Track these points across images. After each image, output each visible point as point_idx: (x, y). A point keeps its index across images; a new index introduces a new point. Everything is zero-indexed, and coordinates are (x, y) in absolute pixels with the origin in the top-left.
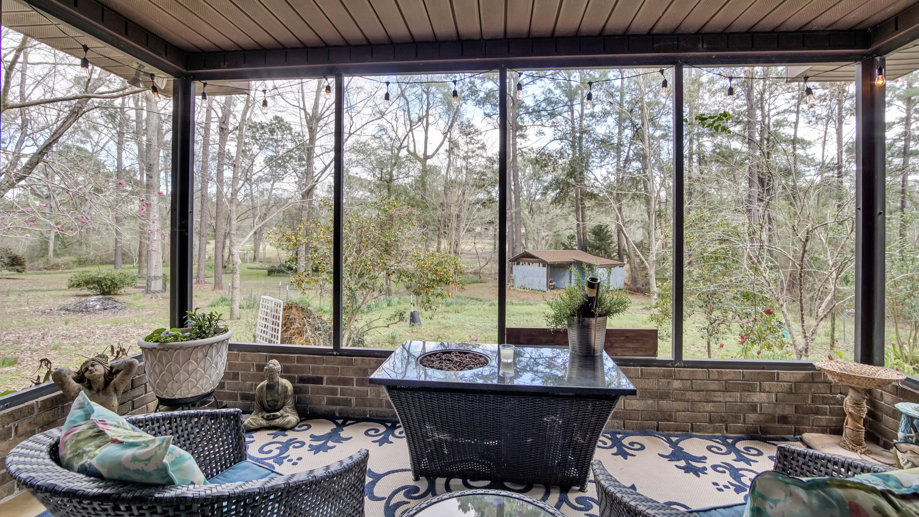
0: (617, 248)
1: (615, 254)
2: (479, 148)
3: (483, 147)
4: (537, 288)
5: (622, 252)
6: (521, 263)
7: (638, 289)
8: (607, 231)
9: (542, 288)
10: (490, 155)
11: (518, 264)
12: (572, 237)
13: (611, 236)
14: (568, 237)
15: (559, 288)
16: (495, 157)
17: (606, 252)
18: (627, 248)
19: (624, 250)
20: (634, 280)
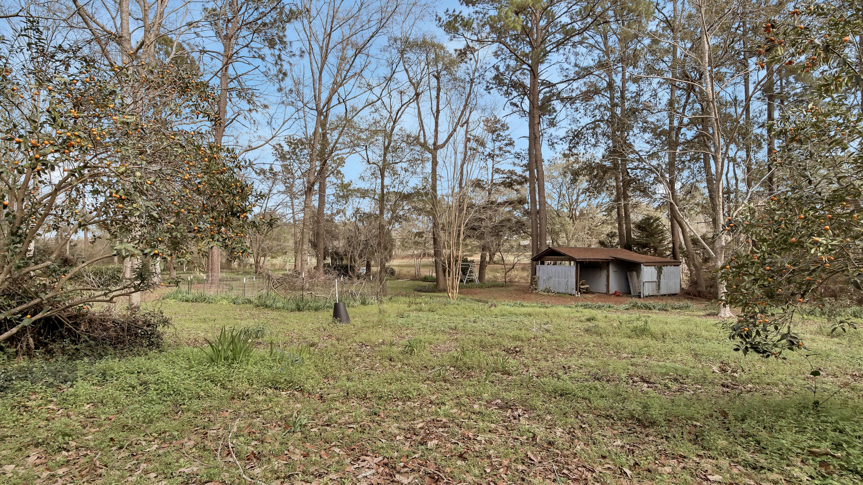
0: (671, 245)
1: (668, 253)
2: (507, 145)
3: (511, 143)
4: (563, 291)
5: (678, 250)
6: (546, 262)
7: (699, 292)
8: (658, 226)
9: (569, 291)
10: (519, 151)
11: (543, 263)
12: (611, 235)
13: (662, 232)
14: (608, 235)
15: (593, 293)
16: (523, 152)
17: (656, 250)
18: (684, 246)
19: (681, 248)
20: (694, 283)
